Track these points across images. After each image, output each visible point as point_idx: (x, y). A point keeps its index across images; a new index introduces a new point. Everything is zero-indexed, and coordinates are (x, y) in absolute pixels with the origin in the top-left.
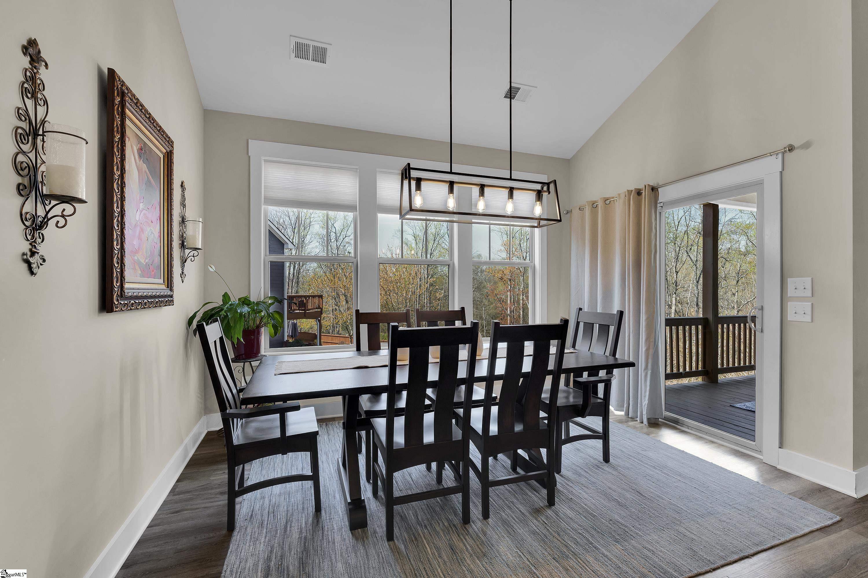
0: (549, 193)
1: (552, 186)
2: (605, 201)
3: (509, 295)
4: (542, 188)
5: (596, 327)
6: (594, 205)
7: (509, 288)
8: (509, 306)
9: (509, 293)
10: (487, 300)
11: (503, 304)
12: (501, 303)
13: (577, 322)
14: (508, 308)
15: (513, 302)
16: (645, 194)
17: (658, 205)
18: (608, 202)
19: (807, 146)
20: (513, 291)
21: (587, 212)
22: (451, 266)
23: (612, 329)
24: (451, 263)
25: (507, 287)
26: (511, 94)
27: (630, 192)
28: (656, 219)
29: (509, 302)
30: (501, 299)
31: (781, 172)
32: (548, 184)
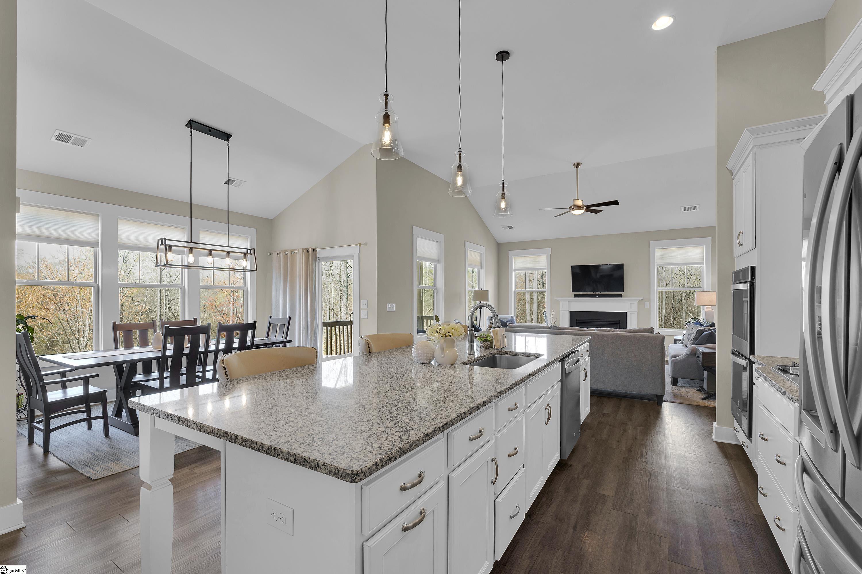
0: (251, 254)
1: (252, 251)
2: (292, 252)
3: (231, 307)
4: (247, 251)
5: (279, 325)
6: (285, 252)
7: (232, 299)
8: (231, 318)
9: (231, 305)
10: (204, 313)
11: (225, 316)
12: (223, 315)
13: (269, 324)
14: (231, 320)
15: (237, 314)
16: (310, 252)
17: (317, 259)
18: (293, 253)
19: (366, 244)
20: (236, 303)
21: (282, 255)
22: (182, 289)
23: (286, 326)
24: (182, 287)
25: (229, 299)
26: (228, 182)
27: (303, 250)
28: (316, 267)
29: (231, 314)
30: (222, 311)
31: (359, 253)
32: (250, 250)
